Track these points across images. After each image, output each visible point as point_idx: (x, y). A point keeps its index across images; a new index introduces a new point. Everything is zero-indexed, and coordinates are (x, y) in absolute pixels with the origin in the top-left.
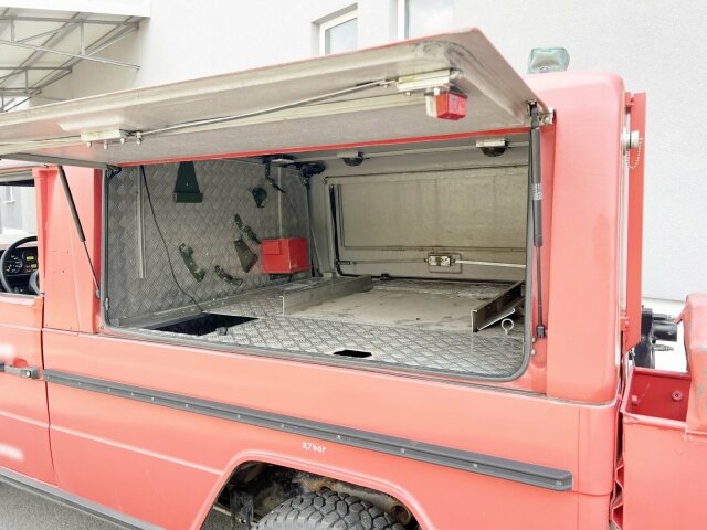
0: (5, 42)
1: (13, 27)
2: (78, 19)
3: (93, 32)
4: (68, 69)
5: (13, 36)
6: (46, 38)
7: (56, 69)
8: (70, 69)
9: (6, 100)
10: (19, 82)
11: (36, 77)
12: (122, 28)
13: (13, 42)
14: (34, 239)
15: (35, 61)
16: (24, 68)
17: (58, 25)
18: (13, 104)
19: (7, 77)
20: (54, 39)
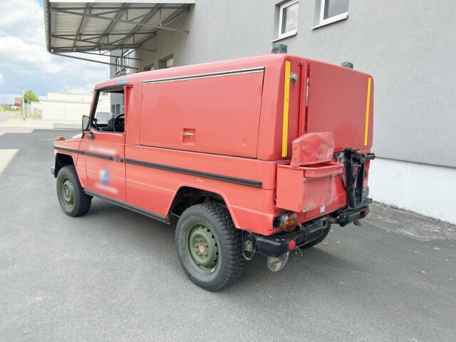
0: (123, 21)
1: (127, 13)
2: (159, 7)
3: (166, 13)
4: (154, 33)
5: (127, 18)
6: (143, 18)
7: (148, 33)
8: (155, 33)
9: (124, 51)
10: (130, 41)
11: (138, 38)
12: (181, 10)
13: (127, 21)
14: (123, 115)
15: (139, 29)
16: (133, 34)
17: (148, 11)
18: (127, 53)
19: (124, 39)
20: (146, 19)
